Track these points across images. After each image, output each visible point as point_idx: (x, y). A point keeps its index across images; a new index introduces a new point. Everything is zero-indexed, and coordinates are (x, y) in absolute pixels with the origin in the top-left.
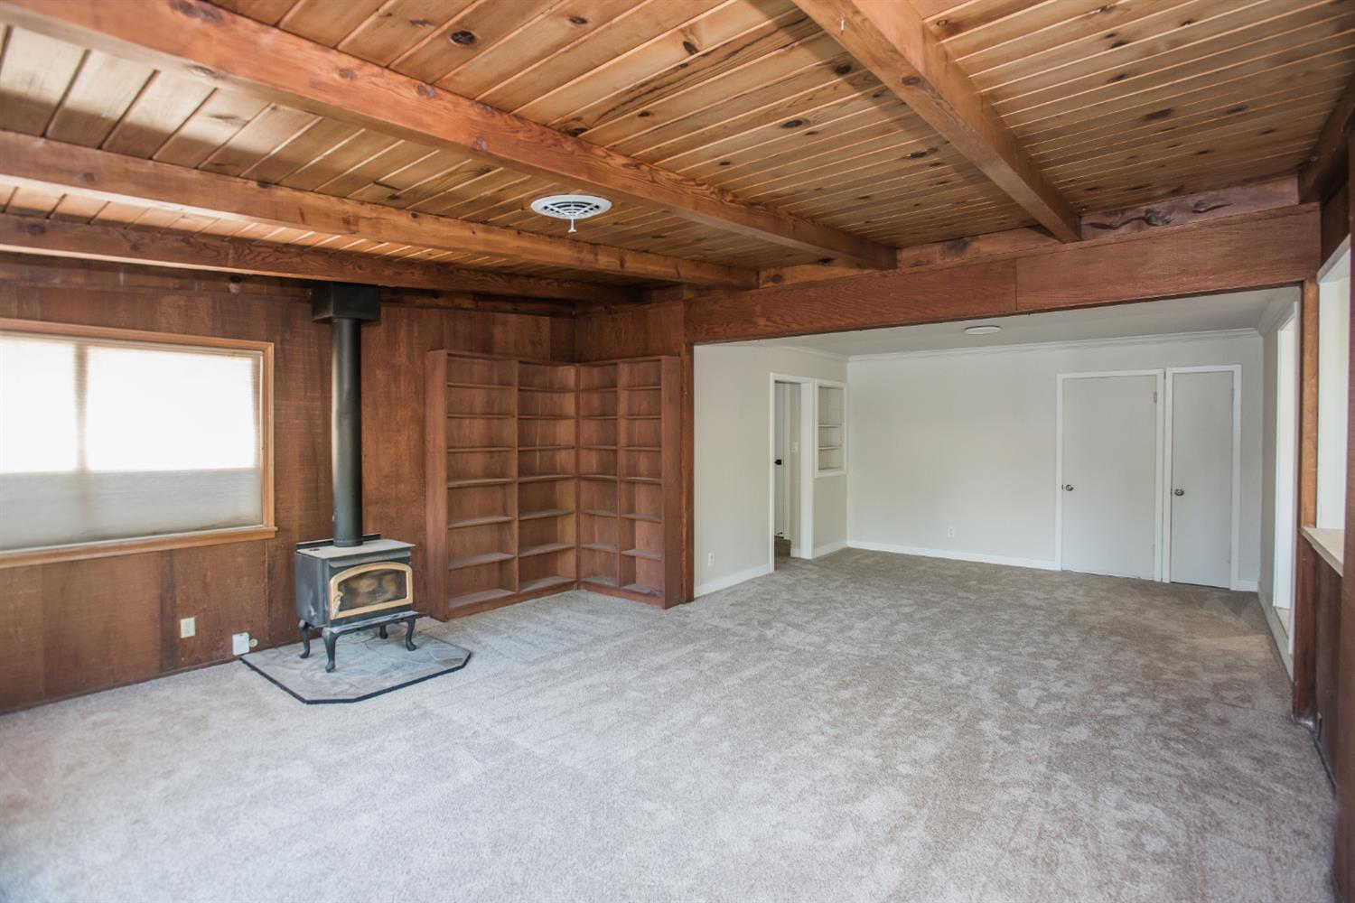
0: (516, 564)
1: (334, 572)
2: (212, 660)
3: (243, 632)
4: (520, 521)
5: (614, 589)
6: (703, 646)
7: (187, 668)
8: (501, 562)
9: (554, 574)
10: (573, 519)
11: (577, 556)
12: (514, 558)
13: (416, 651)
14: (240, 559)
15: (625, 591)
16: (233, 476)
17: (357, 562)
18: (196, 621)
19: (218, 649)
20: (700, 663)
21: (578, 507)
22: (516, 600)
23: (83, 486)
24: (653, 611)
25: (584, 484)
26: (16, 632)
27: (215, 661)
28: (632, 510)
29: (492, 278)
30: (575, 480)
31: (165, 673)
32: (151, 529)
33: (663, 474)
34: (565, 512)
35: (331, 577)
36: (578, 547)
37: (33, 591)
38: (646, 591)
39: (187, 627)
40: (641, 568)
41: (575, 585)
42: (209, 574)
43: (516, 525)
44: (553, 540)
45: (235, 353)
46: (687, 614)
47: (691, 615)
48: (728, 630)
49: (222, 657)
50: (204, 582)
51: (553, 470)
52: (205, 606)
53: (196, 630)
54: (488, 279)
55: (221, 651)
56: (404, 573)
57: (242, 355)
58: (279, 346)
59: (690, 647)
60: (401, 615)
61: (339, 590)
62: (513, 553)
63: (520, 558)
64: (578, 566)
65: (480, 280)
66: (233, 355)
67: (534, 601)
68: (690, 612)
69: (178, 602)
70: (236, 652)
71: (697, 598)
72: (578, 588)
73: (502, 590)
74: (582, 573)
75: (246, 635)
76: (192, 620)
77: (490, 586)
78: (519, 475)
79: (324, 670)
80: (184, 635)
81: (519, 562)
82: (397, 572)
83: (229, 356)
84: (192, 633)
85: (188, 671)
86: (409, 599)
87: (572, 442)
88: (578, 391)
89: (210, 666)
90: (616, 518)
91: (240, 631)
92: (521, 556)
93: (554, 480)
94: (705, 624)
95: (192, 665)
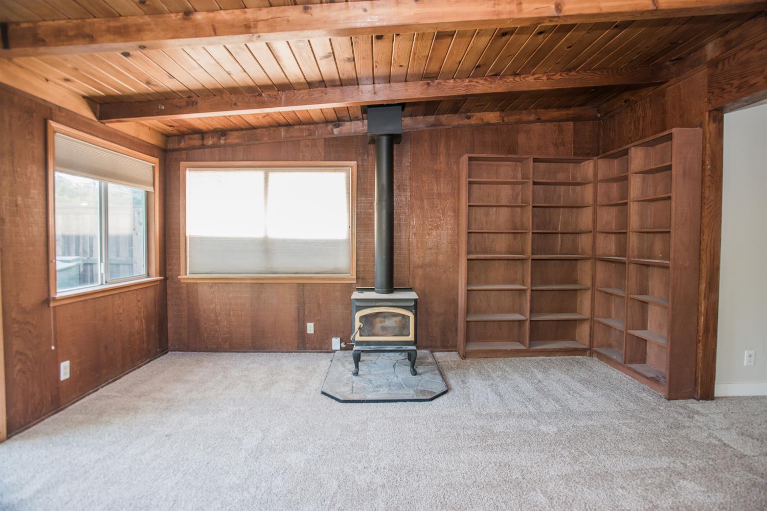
0: (527, 324)
1: (359, 308)
2: (322, 349)
3: (338, 337)
4: (532, 290)
5: (619, 364)
6: (685, 466)
7: (309, 350)
8: (520, 321)
9: (573, 339)
10: (589, 293)
11: (591, 327)
12: (527, 319)
13: (416, 376)
14: (337, 294)
15: (630, 369)
16: (334, 243)
17: (373, 304)
18: (315, 325)
19: (325, 344)
20: (663, 491)
21: (593, 284)
22: (528, 354)
23: (266, 246)
24: (651, 397)
25: (600, 266)
26: (241, 314)
27: (323, 351)
28: (644, 290)
29: (477, 82)
30: (592, 260)
31: (299, 351)
32: (294, 270)
33: (672, 256)
34: (582, 287)
35: (357, 311)
36: (592, 320)
37: (247, 296)
38: (650, 375)
39: (310, 328)
40: (651, 351)
41: (588, 352)
42: (321, 299)
43: (529, 293)
44: (574, 311)
45: (336, 170)
46: (691, 414)
47: (696, 417)
48: (742, 456)
49: (327, 349)
50: (319, 304)
51: (575, 250)
52: (319, 318)
53: (314, 331)
54: (474, 83)
55: (327, 345)
56: (409, 317)
57: (340, 171)
58: (360, 163)
59: (664, 462)
60: (404, 348)
61: (360, 321)
62: (525, 316)
63: (531, 321)
64: (591, 335)
65: (467, 85)
66: (336, 171)
67: (544, 357)
68: (698, 413)
69: (306, 313)
70: (334, 348)
71: (719, 398)
72: (591, 355)
73: (518, 343)
74: (595, 344)
75: (339, 339)
76: (312, 324)
77: (510, 339)
78: (533, 254)
79: (351, 373)
80: (309, 332)
81: (531, 325)
82: (404, 316)
83: (333, 172)
84: (312, 332)
85: (310, 352)
86: (411, 338)
87: (590, 227)
88: (595, 182)
89: (320, 352)
90: (623, 297)
91: (337, 336)
92: (533, 319)
93: (576, 260)
94: (710, 436)
95: (312, 349)
